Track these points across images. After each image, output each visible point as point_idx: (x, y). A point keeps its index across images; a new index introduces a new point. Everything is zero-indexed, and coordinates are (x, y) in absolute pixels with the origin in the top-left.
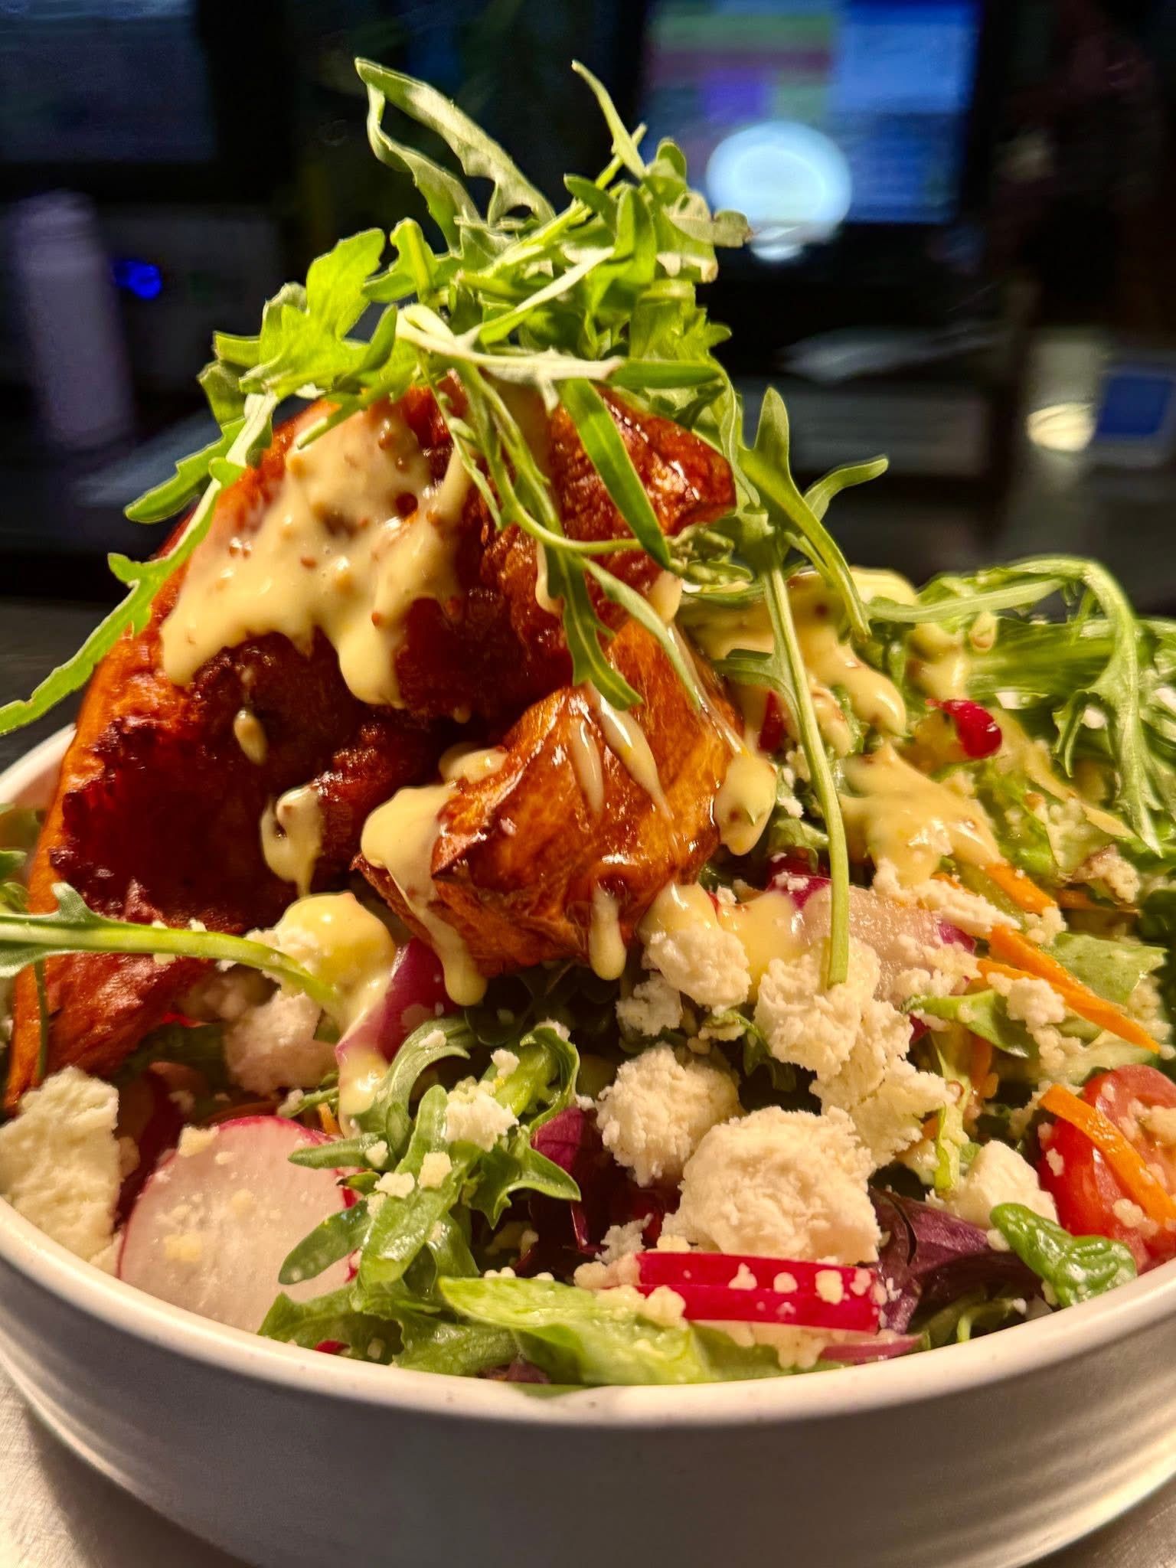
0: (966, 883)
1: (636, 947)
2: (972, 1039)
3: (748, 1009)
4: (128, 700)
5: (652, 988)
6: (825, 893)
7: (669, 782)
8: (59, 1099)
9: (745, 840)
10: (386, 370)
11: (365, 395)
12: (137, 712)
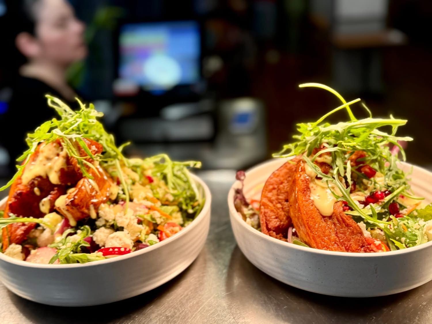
0: (148, 200)
1: (98, 214)
2: (149, 222)
3: (114, 220)
4: (17, 189)
5: (100, 219)
6: (126, 204)
7: (100, 190)
8: (12, 248)
9: (114, 198)
10: (53, 137)
11: (50, 141)
12: (19, 190)
